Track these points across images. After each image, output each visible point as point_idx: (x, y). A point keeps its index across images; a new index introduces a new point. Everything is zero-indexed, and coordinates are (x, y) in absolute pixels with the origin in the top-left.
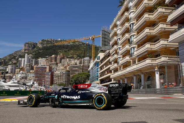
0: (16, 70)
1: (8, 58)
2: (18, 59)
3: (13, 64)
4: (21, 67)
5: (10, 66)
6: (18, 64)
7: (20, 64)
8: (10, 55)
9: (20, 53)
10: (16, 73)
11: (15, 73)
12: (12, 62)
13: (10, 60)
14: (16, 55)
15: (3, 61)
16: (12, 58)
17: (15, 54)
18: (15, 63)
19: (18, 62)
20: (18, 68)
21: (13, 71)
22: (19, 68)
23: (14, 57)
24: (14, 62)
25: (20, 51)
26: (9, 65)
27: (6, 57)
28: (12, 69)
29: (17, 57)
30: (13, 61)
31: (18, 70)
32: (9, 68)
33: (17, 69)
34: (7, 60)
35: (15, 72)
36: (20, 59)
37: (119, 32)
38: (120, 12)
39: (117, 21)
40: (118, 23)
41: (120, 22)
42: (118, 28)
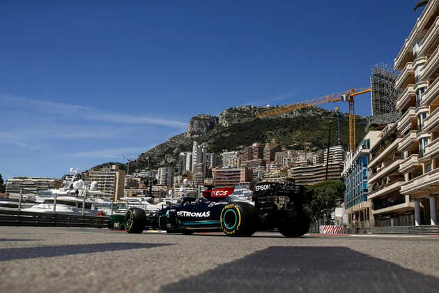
0: (175, 177)
1: (158, 152)
2: (178, 154)
3: (167, 164)
4: (184, 172)
5: (161, 169)
6: (178, 166)
7: (183, 165)
8: (161, 146)
9: (182, 142)
10: (175, 184)
11: (172, 186)
12: (166, 162)
13: (162, 156)
14: (172, 147)
15: (147, 158)
16: (166, 153)
17: (172, 142)
18: (172, 163)
19: (177, 160)
20: (178, 173)
21: (169, 180)
22: (181, 174)
23: (170, 151)
24: (171, 160)
25: (181, 136)
26: (161, 167)
27: (154, 149)
28: (166, 176)
29: (176, 149)
30: (168, 159)
31: (179, 178)
32: (160, 174)
33: (177, 175)
34: (155, 158)
35: (172, 182)
36: (182, 154)
37: (419, 72)
38: (420, 21)
39: (414, 45)
40: (418, 49)
41: (422, 46)
42: (418, 63)
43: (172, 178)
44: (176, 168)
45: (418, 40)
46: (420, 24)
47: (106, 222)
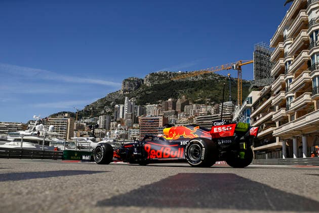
0: (111, 123)
1: (99, 104)
2: (114, 105)
3: (106, 113)
4: (118, 119)
5: (102, 117)
6: (114, 115)
7: (117, 114)
8: (102, 100)
9: (117, 97)
10: (111, 128)
11: (109, 129)
12: (105, 112)
13: (102, 108)
14: (110, 100)
15: (91, 109)
16: (105, 105)
17: (109, 97)
18: (109, 113)
19: (113, 110)
20: (114, 120)
21: (107, 125)
22: (116, 121)
23: (108, 104)
24: (108, 110)
25: (116, 93)
26: (101, 115)
27: (96, 102)
28: (105, 122)
29: (113, 102)
30: (106, 110)
31: (114, 123)
32: (101, 121)
34: (97, 108)
35: (109, 126)
36: (117, 106)
37: (288, 50)
38: (289, 13)
39: (284, 30)
40: (287, 33)
41: (290, 31)
42: (286, 43)
43: (110, 123)
44: (112, 116)
45: (287, 27)
46: (289, 15)
47: (60, 155)
